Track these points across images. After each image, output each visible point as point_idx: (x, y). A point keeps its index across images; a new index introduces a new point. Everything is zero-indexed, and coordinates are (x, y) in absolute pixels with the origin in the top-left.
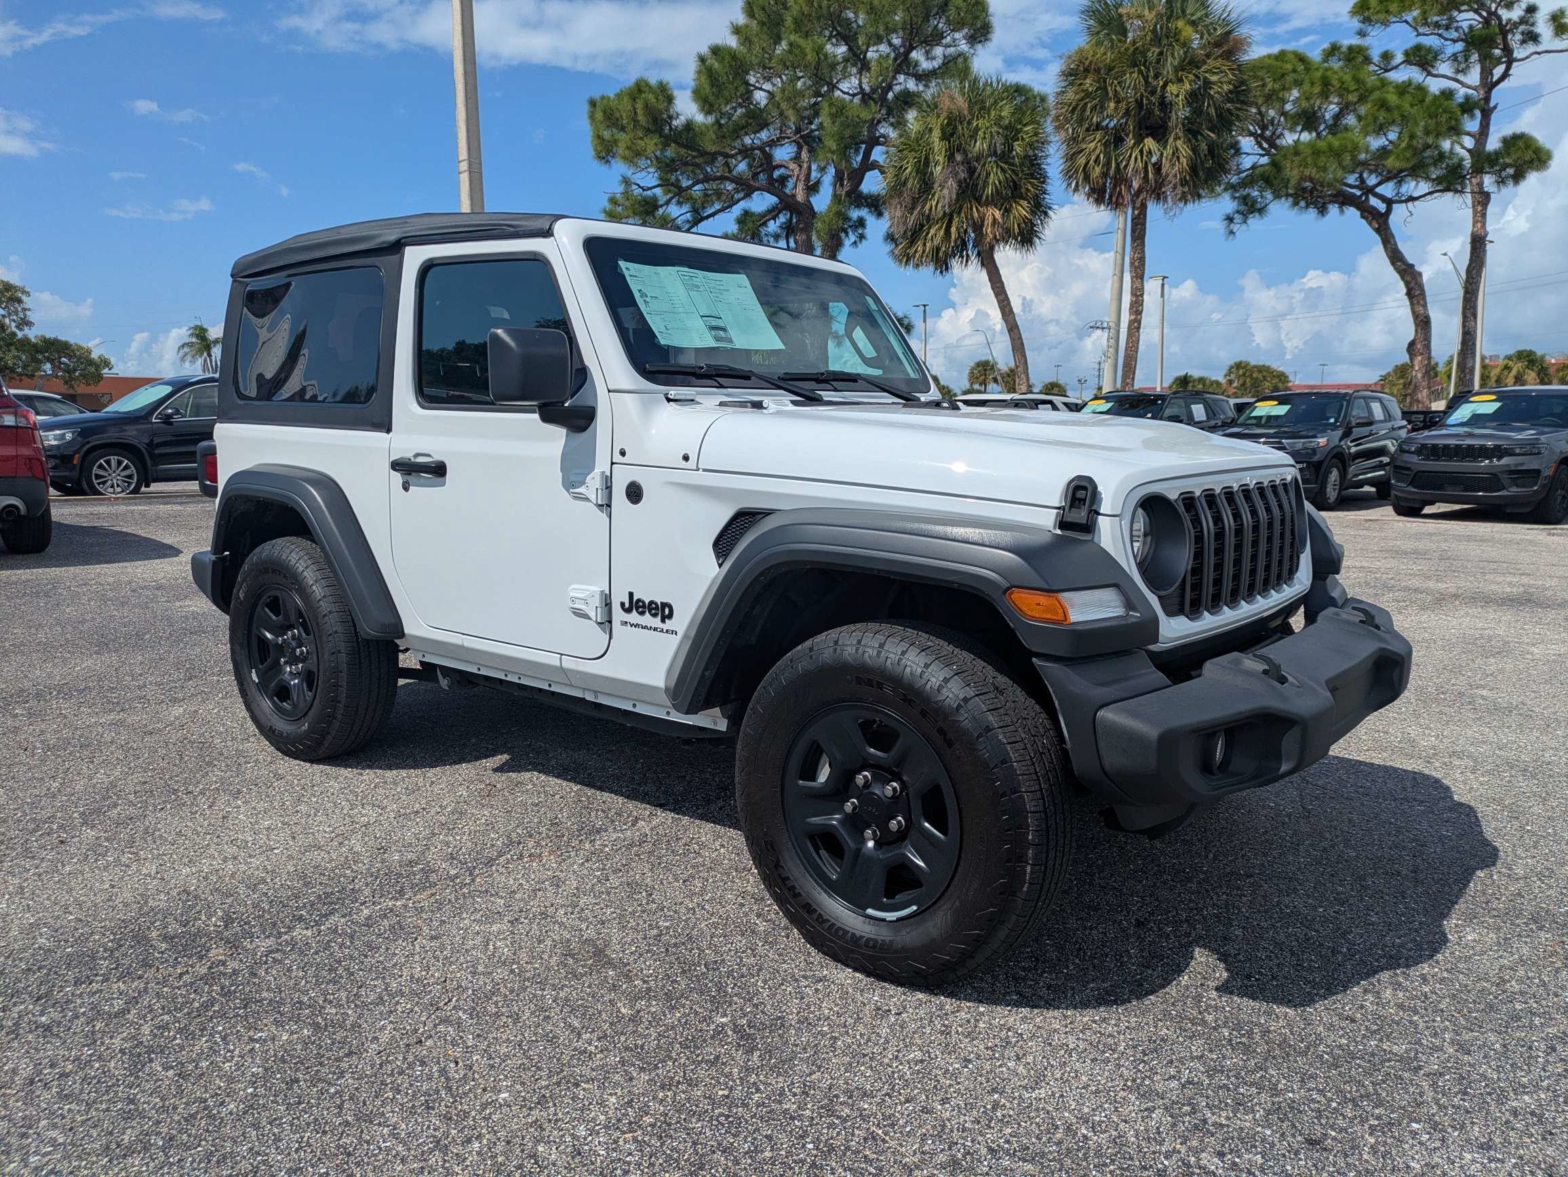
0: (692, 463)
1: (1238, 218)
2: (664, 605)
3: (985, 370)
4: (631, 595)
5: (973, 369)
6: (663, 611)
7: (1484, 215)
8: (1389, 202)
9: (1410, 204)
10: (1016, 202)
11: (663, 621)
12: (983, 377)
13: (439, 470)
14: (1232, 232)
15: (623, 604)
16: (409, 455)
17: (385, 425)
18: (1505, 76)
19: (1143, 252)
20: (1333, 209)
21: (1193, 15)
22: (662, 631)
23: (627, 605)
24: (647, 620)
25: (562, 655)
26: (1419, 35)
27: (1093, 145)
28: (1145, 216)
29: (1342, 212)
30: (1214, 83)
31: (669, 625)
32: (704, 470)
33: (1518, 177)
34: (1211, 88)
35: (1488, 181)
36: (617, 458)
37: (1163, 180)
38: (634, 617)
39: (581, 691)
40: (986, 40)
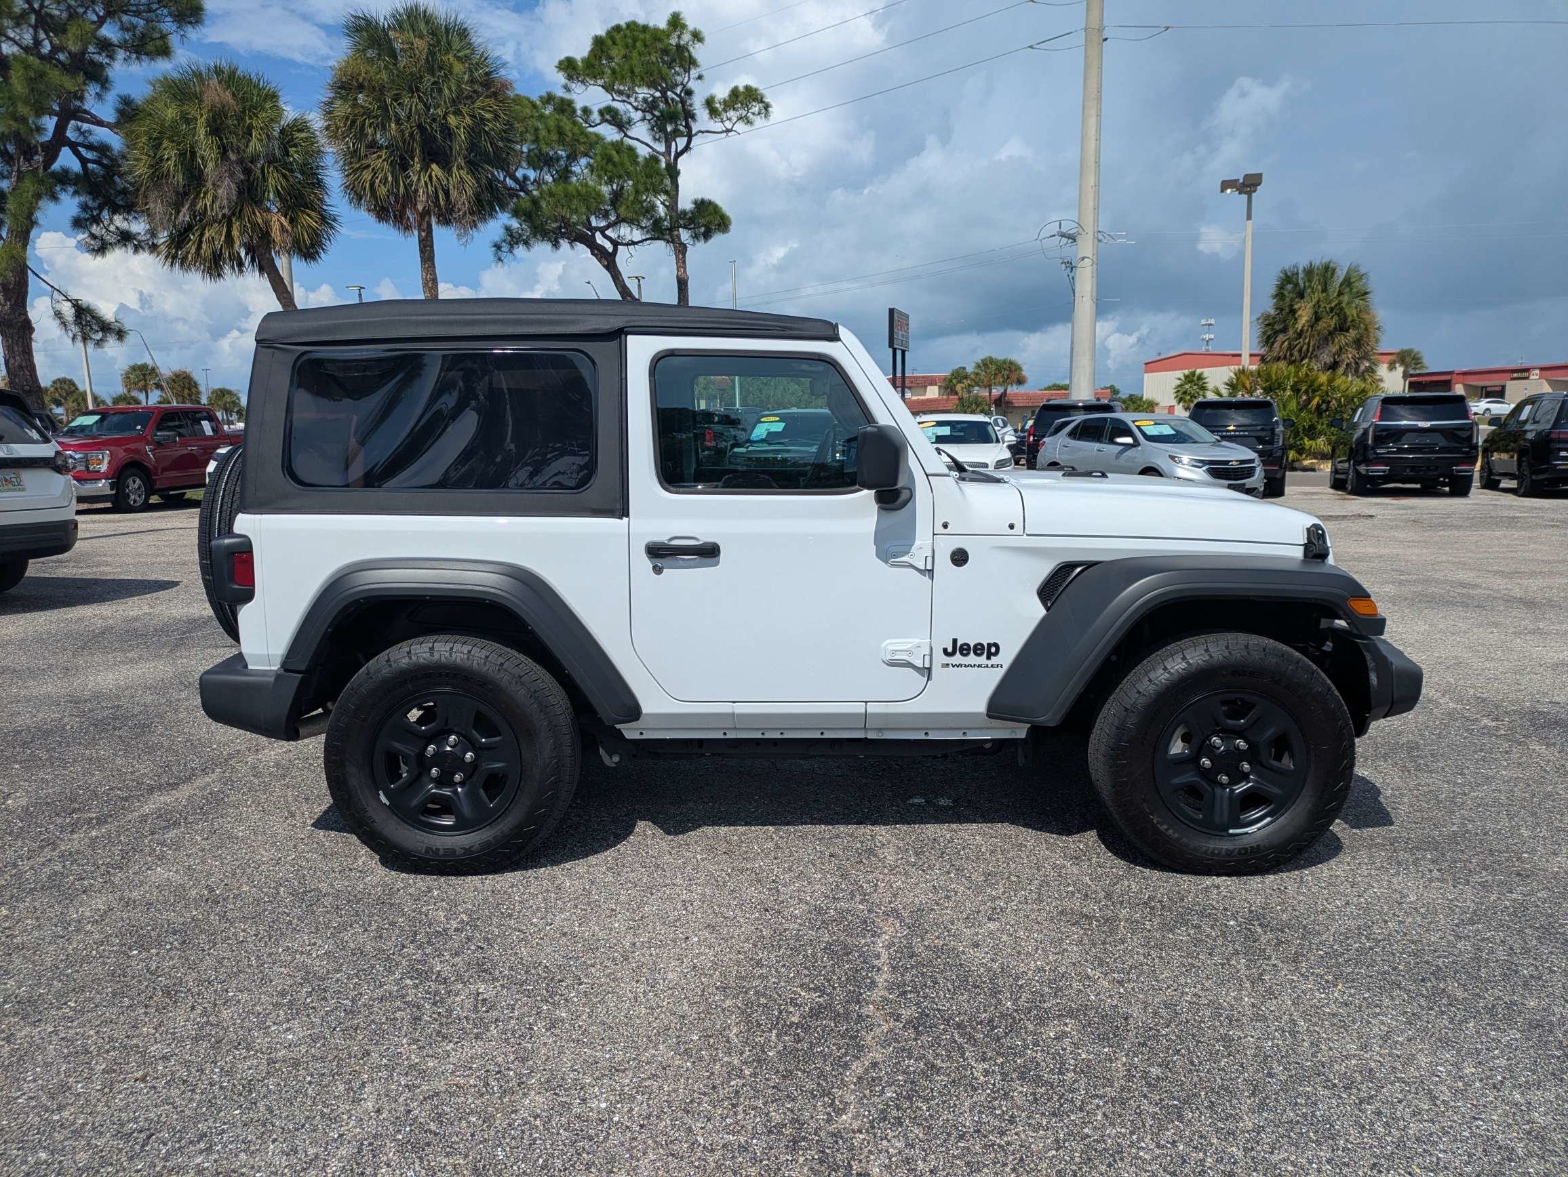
0: (1016, 531)
1: (505, 248)
2: (989, 645)
3: (144, 375)
4: (955, 641)
5: (128, 373)
6: (991, 650)
7: (684, 262)
8: (616, 244)
9: (631, 247)
10: (302, 211)
11: (988, 658)
12: (142, 383)
13: (709, 552)
14: (500, 259)
15: (945, 651)
16: (663, 538)
17: (621, 509)
18: (687, 148)
19: (435, 274)
20: (564, 244)
21: (459, 51)
22: (987, 666)
23: (950, 650)
24: (972, 659)
25: (866, 702)
26: (614, 100)
27: (379, 162)
28: (432, 237)
29: (572, 247)
30: (488, 120)
31: (994, 660)
32: (1028, 535)
33: (707, 236)
34: (485, 125)
35: (685, 235)
36: (941, 530)
37: (453, 206)
38: (958, 659)
39: (863, 732)
40: (197, 22)
